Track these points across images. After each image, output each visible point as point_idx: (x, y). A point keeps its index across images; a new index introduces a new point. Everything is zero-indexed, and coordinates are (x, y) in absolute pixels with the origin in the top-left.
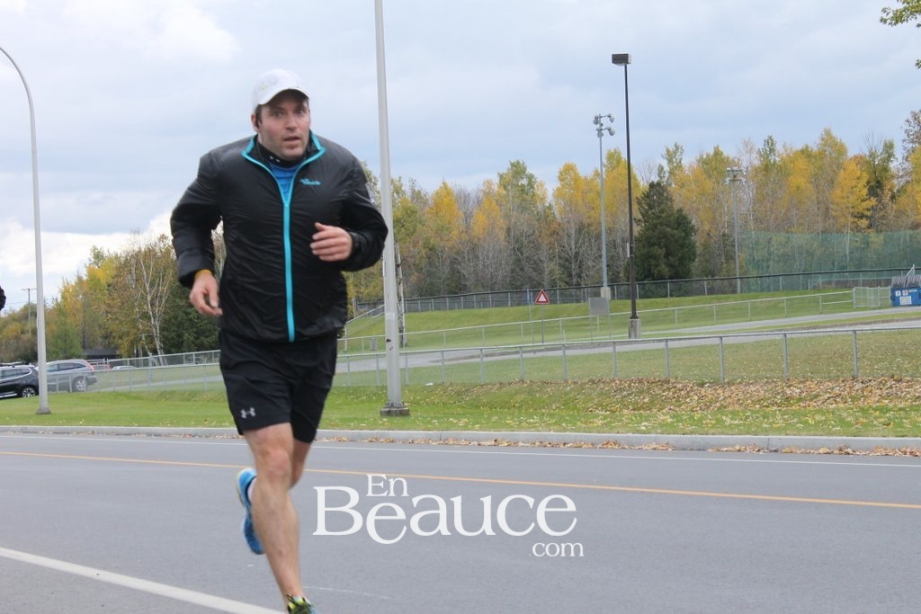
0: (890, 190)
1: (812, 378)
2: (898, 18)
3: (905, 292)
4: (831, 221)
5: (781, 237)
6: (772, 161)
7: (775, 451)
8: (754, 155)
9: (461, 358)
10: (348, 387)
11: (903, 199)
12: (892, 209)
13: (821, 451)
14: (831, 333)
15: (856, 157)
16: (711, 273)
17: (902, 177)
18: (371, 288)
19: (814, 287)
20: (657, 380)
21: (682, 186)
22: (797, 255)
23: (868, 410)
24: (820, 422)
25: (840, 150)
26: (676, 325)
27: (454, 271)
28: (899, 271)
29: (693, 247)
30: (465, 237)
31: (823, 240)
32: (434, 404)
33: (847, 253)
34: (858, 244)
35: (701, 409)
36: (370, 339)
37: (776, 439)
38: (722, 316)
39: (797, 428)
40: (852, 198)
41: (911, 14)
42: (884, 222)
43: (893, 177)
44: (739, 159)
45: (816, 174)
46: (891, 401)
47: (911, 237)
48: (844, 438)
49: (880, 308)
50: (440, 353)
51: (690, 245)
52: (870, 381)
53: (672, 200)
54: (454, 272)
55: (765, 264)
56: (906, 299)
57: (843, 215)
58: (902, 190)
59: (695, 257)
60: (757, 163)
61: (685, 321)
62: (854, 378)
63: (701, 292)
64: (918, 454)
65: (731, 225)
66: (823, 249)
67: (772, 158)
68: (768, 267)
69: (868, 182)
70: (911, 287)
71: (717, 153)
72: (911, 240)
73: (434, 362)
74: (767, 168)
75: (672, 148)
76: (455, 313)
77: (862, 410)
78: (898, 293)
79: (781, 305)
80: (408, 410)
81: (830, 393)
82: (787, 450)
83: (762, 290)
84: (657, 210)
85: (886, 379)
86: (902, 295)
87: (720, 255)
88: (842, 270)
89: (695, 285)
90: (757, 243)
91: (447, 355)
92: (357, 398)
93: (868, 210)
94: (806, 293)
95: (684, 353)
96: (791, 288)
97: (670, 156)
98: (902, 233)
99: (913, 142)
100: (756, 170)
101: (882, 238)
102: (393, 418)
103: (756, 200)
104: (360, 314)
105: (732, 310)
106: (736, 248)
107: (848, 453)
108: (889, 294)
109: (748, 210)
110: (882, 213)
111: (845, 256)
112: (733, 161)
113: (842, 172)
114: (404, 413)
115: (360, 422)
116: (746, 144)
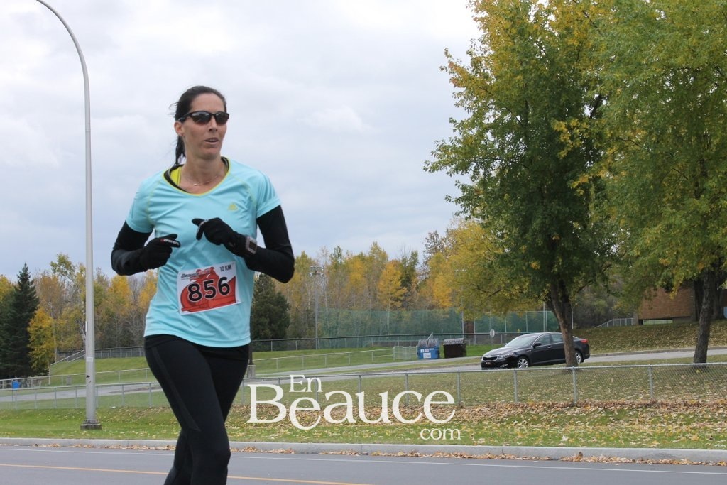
0: (416, 283)
2: (435, 168)
3: (427, 350)
4: (378, 302)
5: (345, 313)
6: (339, 262)
7: (367, 454)
8: (328, 258)
9: (131, 391)
10: (55, 409)
11: (423, 289)
12: (417, 295)
13: (399, 454)
14: (388, 376)
15: (393, 261)
16: (299, 335)
17: (423, 275)
18: (66, 342)
19: (366, 347)
22: (355, 325)
24: (393, 435)
25: (384, 256)
26: (277, 370)
28: (422, 337)
29: (288, 318)
30: (133, 308)
31: (372, 315)
32: (116, 421)
33: (388, 324)
34: (395, 318)
36: (67, 376)
37: (367, 446)
38: (308, 364)
39: (381, 438)
40: (391, 288)
41: (443, 165)
42: (412, 304)
43: (417, 274)
44: (318, 261)
45: (368, 272)
48: (414, 445)
49: (411, 360)
50: (121, 386)
51: (285, 316)
53: (274, 287)
54: (126, 331)
55: (334, 330)
56: (427, 355)
57: (386, 299)
58: (424, 282)
59: (289, 325)
60: (329, 263)
61: (282, 367)
62: (406, 406)
63: (293, 348)
64: (465, 456)
65: (313, 304)
66: (373, 321)
67: (339, 260)
68: (336, 332)
69: (401, 278)
70: (430, 347)
71: (304, 255)
72: (429, 316)
73: (112, 392)
74: (336, 266)
76: (126, 360)
78: (422, 351)
80: (100, 426)
82: (375, 453)
83: (332, 348)
84: (264, 293)
86: (425, 352)
87: (305, 324)
88: (385, 335)
89: (289, 344)
90: (330, 316)
91: (126, 388)
92: (62, 417)
93: (401, 295)
94: (362, 350)
96: (352, 346)
98: (423, 311)
99: (430, 253)
100: (329, 268)
101: (410, 314)
102: (91, 431)
103: (329, 288)
104: (60, 359)
105: (315, 360)
106: (316, 319)
107: (417, 456)
108: (417, 351)
109: (324, 294)
110: (410, 298)
111: (386, 326)
112: (314, 261)
113: (384, 271)
114: (97, 428)
115: (68, 433)
116: (323, 250)
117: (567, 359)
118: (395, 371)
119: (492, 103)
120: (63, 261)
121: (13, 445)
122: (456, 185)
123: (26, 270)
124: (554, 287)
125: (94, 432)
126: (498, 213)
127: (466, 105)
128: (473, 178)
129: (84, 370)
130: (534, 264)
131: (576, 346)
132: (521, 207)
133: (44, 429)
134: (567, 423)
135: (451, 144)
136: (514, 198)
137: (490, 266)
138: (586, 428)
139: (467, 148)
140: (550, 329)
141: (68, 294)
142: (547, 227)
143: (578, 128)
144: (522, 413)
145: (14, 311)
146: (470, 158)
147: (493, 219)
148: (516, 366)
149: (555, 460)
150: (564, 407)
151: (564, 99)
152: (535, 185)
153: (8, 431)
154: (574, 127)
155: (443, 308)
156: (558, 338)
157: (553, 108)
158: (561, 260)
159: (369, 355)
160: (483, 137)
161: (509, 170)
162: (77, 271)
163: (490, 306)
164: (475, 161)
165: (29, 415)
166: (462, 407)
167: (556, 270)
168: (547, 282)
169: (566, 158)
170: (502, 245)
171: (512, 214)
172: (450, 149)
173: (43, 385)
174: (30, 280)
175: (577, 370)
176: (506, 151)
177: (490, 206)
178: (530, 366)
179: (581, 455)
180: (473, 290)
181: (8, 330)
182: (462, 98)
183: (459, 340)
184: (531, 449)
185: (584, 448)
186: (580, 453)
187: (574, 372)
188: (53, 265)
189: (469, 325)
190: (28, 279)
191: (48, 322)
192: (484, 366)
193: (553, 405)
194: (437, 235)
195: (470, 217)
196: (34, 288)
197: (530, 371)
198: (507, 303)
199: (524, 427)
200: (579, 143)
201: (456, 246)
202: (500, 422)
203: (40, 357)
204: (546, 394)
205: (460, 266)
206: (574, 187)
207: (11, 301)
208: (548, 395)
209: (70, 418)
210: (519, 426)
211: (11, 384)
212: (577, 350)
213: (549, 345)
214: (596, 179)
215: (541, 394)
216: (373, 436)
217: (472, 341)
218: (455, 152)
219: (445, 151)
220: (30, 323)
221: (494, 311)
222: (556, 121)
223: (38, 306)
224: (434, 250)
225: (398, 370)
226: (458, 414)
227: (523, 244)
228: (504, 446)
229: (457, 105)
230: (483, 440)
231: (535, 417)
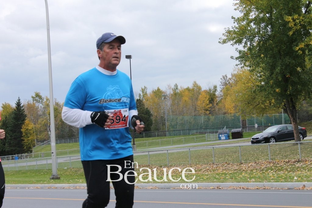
0: (216, 101)
1: (199, 164)
2: (224, 42)
3: (223, 135)
5: (181, 117)
6: (177, 92)
8: (171, 90)
9: (74, 159)
10: (36, 170)
11: (220, 104)
12: (217, 108)
13: (211, 188)
15: (204, 91)
16: (157, 129)
17: (220, 97)
18: (41, 136)
19: (192, 134)
20: (145, 165)
21: (147, 100)
22: (186, 123)
23: (219, 174)
24: (207, 178)
25: (199, 88)
26: (147, 147)
27: (70, 130)
28: (220, 128)
29: (152, 121)
31: (194, 118)
32: (67, 175)
33: (203, 122)
34: (206, 120)
35: (161, 175)
36: (42, 153)
38: (162, 144)
39: (201, 180)
40: (204, 104)
41: (229, 40)
42: (215, 112)
43: (217, 97)
45: (192, 96)
46: (226, 171)
47: (223, 116)
48: (219, 183)
49: (215, 141)
50: (69, 157)
51: (150, 120)
52: (219, 164)
53: (144, 105)
55: (175, 126)
56: (223, 137)
57: (201, 110)
58: (220, 101)
59: (152, 124)
60: (172, 92)
61: (150, 146)
62: (213, 164)
63: (155, 136)
64: (245, 188)
65: (164, 113)
66: (195, 121)
67: (177, 91)
68: (177, 127)
69: (209, 99)
70: (225, 134)
71: (159, 89)
72: (223, 118)
73: (64, 161)
74: (175, 94)
75: (143, 88)
76: (71, 144)
77: (217, 174)
78: (220, 136)
79: (182, 140)
80: (60, 177)
81: (205, 169)
83: (175, 135)
84: (139, 108)
85: (224, 163)
86: (222, 136)
87: (160, 123)
88: (201, 128)
89: (153, 134)
90: (173, 119)
91: (71, 158)
92: (40, 173)
93: (209, 108)
94: (190, 136)
95: (153, 156)
96: (184, 134)
97: (143, 90)
98: (221, 116)
99: (223, 86)
100: (172, 95)
101: (214, 117)
102: (55, 180)
103: (172, 105)
104: (38, 145)
105: (166, 142)
106: (166, 121)
107: (220, 188)
108: (218, 136)
109: (170, 108)
110: (214, 109)
111: (202, 123)
112: (164, 92)
113: (200, 95)
114: (58, 178)
115: (43, 182)
116: (169, 86)
117: (295, 138)
118: (207, 146)
119: (253, 8)
120: (38, 95)
121: (16, 188)
122: (236, 50)
123: (19, 100)
124: (288, 101)
125: (57, 180)
126: (258, 65)
127: (240, 9)
128: (244, 47)
129: (51, 150)
130: (277, 90)
131: (300, 131)
132: (270, 61)
133: (31, 180)
134: (296, 171)
135: (233, 30)
136: (266, 56)
137: (254, 92)
138: (306, 173)
139: (241, 31)
140: (286, 123)
141: (41, 112)
142: (284, 71)
143: (298, 19)
144: (273, 166)
145: (14, 121)
146: (242, 36)
147: (255, 68)
148: (269, 142)
149: (291, 189)
150: (294, 162)
151: (291, 5)
152: (276, 49)
153: (14, 181)
154: (296, 19)
155: (231, 114)
156: (290, 127)
157: (285, 9)
158: (291, 88)
159: (193, 138)
160: (249, 25)
161: (263, 42)
162: (45, 100)
163: (254, 112)
164: (245, 38)
165: (24, 173)
166: (242, 164)
167: (289, 93)
168: (283, 99)
169: (292, 35)
170: (261, 81)
171: (266, 64)
172: (232, 33)
173: (30, 158)
174: (22, 105)
175: (300, 143)
176: (261, 32)
177: (254, 61)
178: (276, 142)
179: (304, 186)
180: (246, 104)
181: (11, 131)
182: (238, 6)
183: (239, 130)
184: (278, 184)
185: (306, 182)
186: (304, 185)
187: (299, 144)
188: (33, 97)
189: (244, 122)
190: (20, 105)
191: (31, 126)
192: (253, 142)
193: (289, 161)
194: (226, 77)
195: (243, 67)
196: (24, 109)
197: (276, 144)
198: (263, 110)
199: (274, 173)
200: (299, 27)
201: (236, 82)
202: (262, 171)
203: (27, 144)
204: (285, 156)
205: (239, 92)
206: (297, 50)
207: (12, 116)
208: (286, 157)
209: (44, 174)
210: (272, 173)
211: (14, 158)
212: (300, 133)
213: (286, 131)
214: (307, 46)
215: (282, 156)
216: (197, 179)
217: (245, 130)
218: (235, 34)
219: (229, 33)
220: (22, 127)
221: (257, 114)
222: (286, 16)
223: (26, 118)
224: (226, 84)
225: (209, 146)
226: (240, 167)
227: (272, 79)
228: (264, 183)
229: (235, 9)
230: (253, 180)
231: (280, 168)
